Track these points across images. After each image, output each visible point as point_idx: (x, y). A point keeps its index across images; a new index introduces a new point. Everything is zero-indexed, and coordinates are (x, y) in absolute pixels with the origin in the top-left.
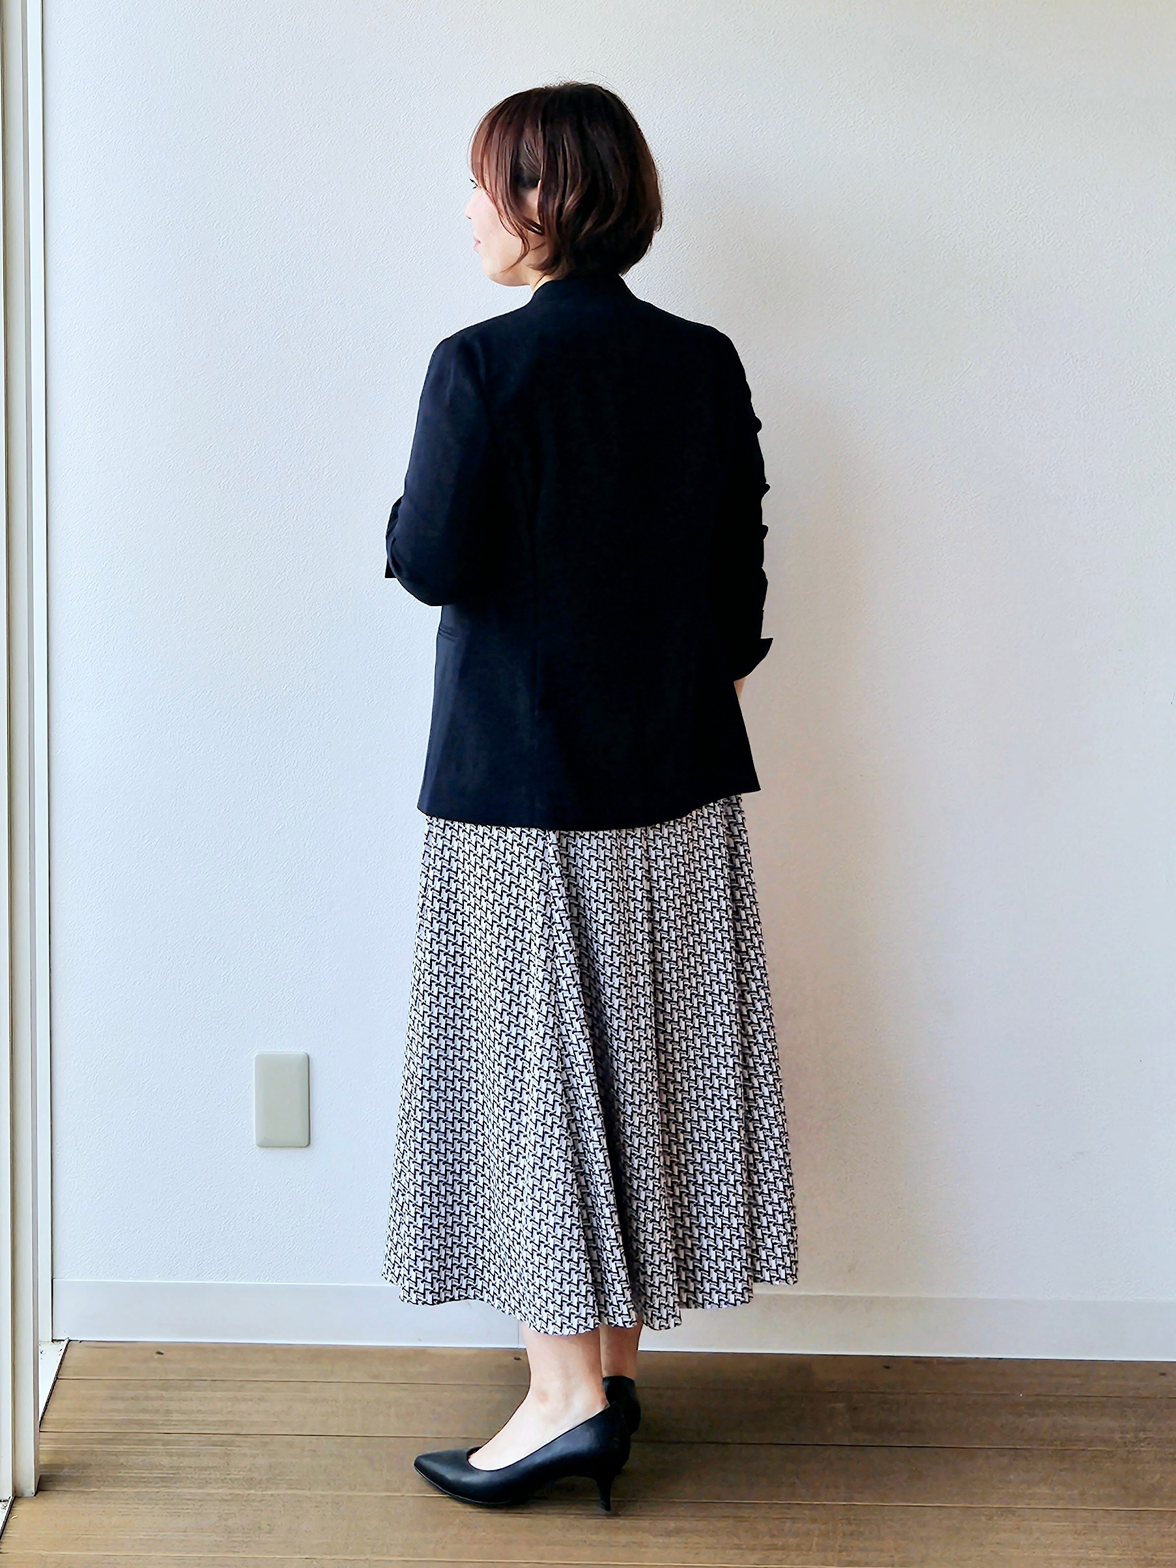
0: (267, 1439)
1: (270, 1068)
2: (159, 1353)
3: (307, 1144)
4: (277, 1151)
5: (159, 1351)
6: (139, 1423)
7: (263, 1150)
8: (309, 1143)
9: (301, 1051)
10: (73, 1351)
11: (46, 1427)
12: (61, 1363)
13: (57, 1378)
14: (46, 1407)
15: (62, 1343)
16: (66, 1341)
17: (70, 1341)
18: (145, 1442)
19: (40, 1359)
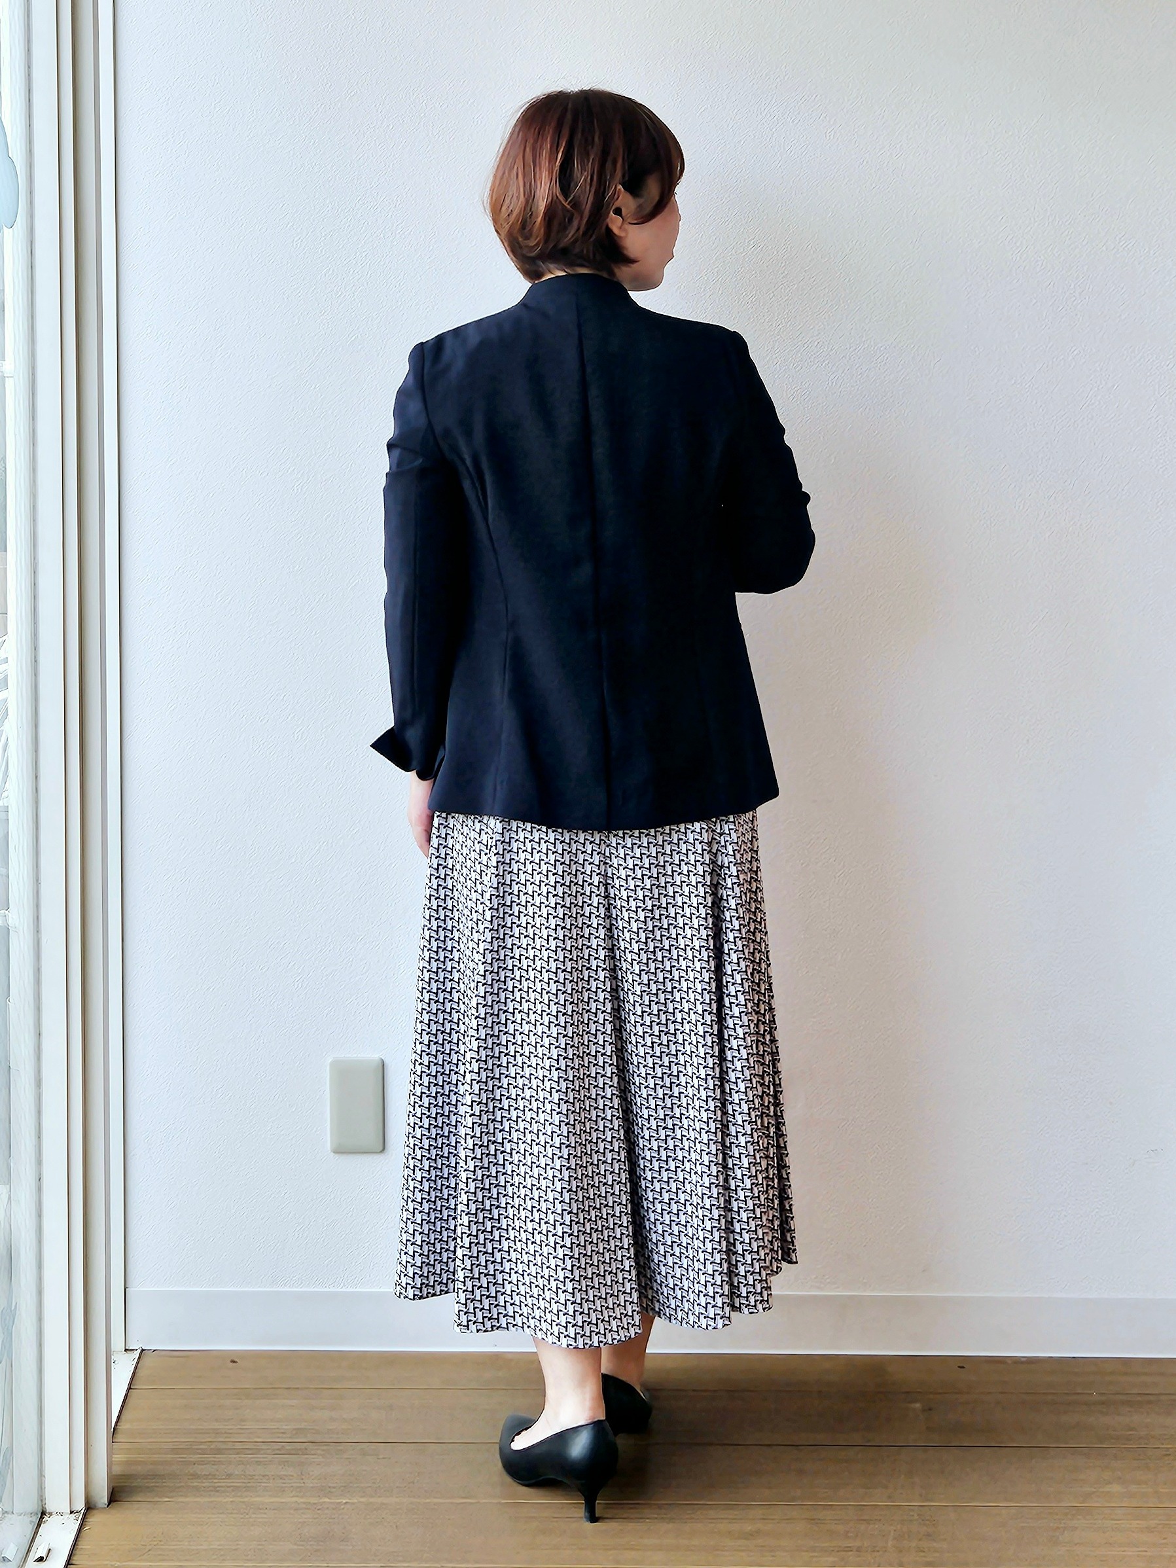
0: (341, 1447)
1: (344, 1074)
2: (233, 1362)
3: (381, 1149)
4: (351, 1157)
5: (234, 1359)
6: (217, 1432)
7: (337, 1156)
8: (384, 1149)
9: (375, 1056)
10: (146, 1361)
11: (119, 1438)
12: (134, 1372)
13: (129, 1388)
14: (119, 1417)
15: (135, 1352)
16: (139, 1351)
17: (143, 1350)
18: (219, 1451)
19: (113, 1368)
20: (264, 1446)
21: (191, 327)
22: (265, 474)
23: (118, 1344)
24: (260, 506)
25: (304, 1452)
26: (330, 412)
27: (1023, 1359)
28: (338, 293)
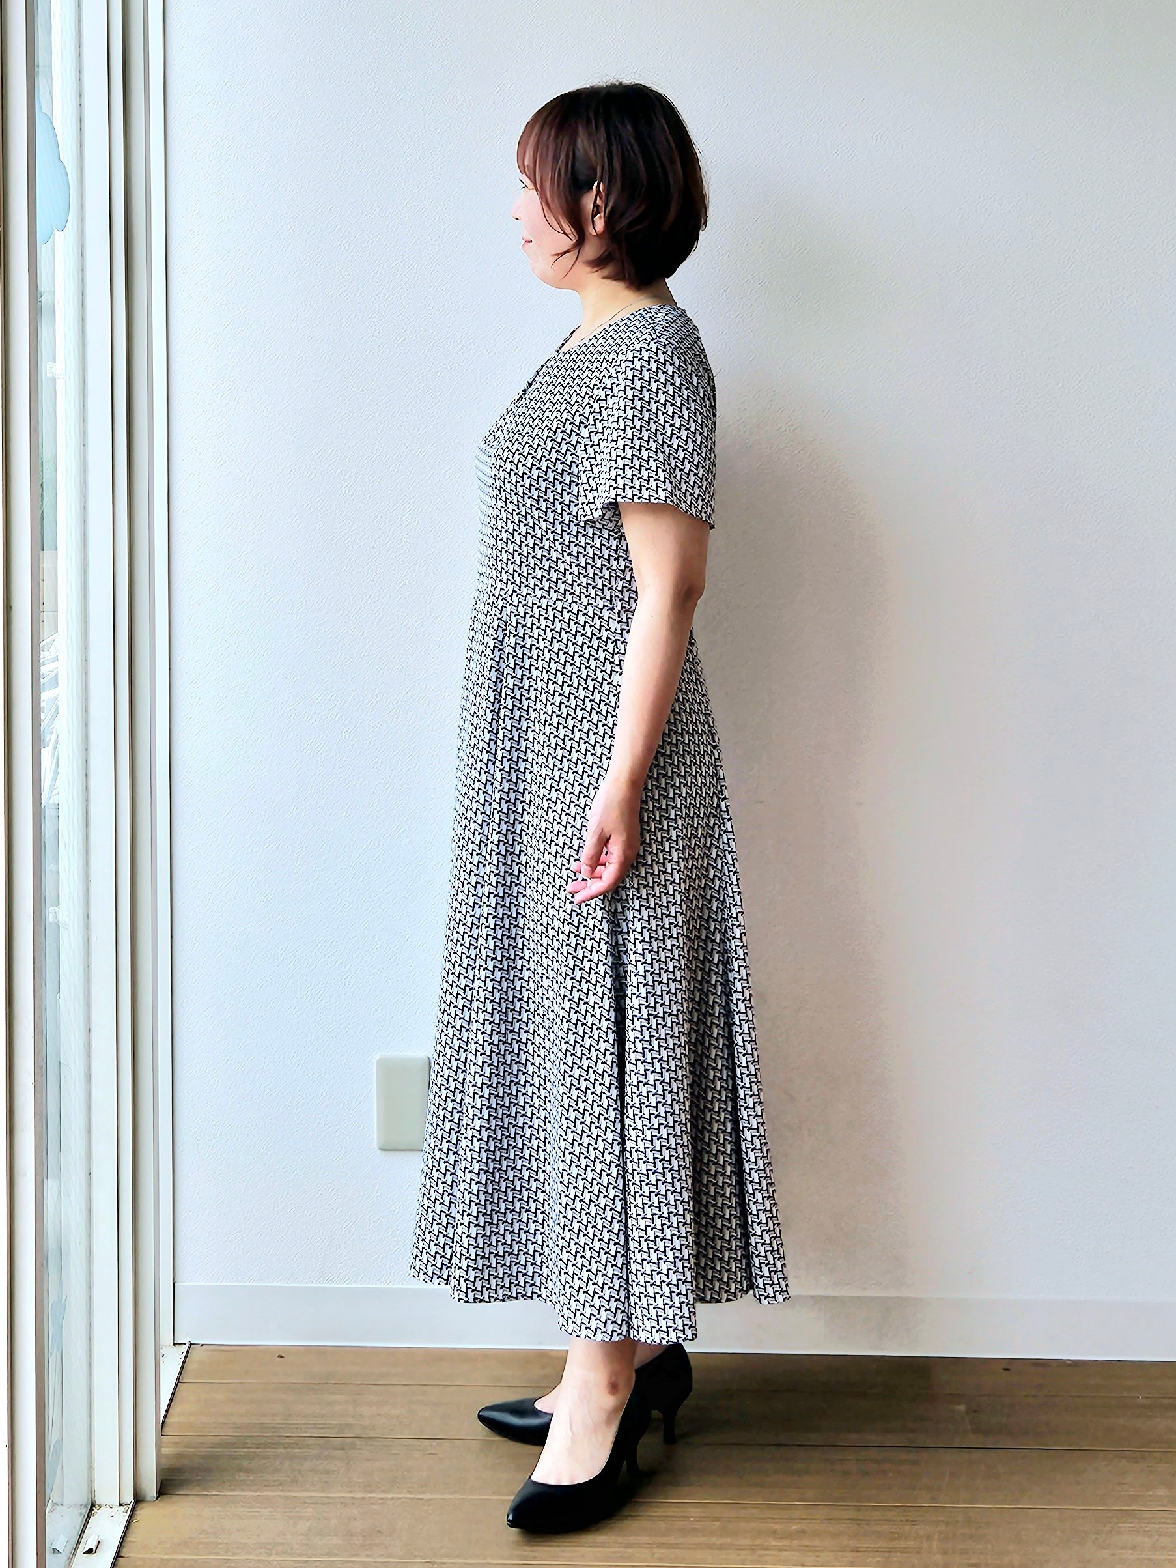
0: (388, 1442)
2: (280, 1356)
4: (397, 1154)
5: (281, 1354)
7: (384, 1154)
9: (422, 1055)
10: (195, 1355)
11: (167, 1431)
12: (183, 1366)
13: (178, 1382)
14: (167, 1411)
15: (184, 1346)
16: (187, 1345)
17: (191, 1344)
18: (265, 1446)
19: (161, 1362)
20: (311, 1441)
21: (240, 329)
22: (314, 475)
23: (166, 1337)
24: (308, 507)
25: (354, 1447)
26: (377, 414)
27: (1069, 1362)
28: (385, 296)
